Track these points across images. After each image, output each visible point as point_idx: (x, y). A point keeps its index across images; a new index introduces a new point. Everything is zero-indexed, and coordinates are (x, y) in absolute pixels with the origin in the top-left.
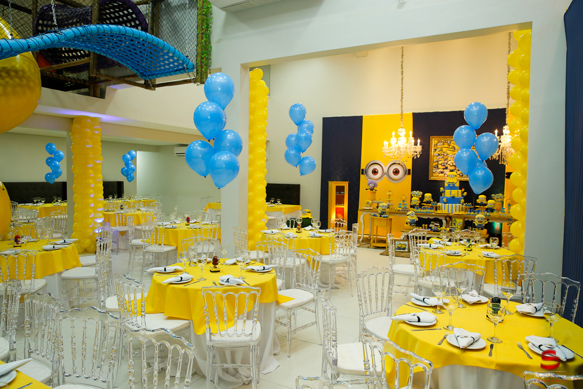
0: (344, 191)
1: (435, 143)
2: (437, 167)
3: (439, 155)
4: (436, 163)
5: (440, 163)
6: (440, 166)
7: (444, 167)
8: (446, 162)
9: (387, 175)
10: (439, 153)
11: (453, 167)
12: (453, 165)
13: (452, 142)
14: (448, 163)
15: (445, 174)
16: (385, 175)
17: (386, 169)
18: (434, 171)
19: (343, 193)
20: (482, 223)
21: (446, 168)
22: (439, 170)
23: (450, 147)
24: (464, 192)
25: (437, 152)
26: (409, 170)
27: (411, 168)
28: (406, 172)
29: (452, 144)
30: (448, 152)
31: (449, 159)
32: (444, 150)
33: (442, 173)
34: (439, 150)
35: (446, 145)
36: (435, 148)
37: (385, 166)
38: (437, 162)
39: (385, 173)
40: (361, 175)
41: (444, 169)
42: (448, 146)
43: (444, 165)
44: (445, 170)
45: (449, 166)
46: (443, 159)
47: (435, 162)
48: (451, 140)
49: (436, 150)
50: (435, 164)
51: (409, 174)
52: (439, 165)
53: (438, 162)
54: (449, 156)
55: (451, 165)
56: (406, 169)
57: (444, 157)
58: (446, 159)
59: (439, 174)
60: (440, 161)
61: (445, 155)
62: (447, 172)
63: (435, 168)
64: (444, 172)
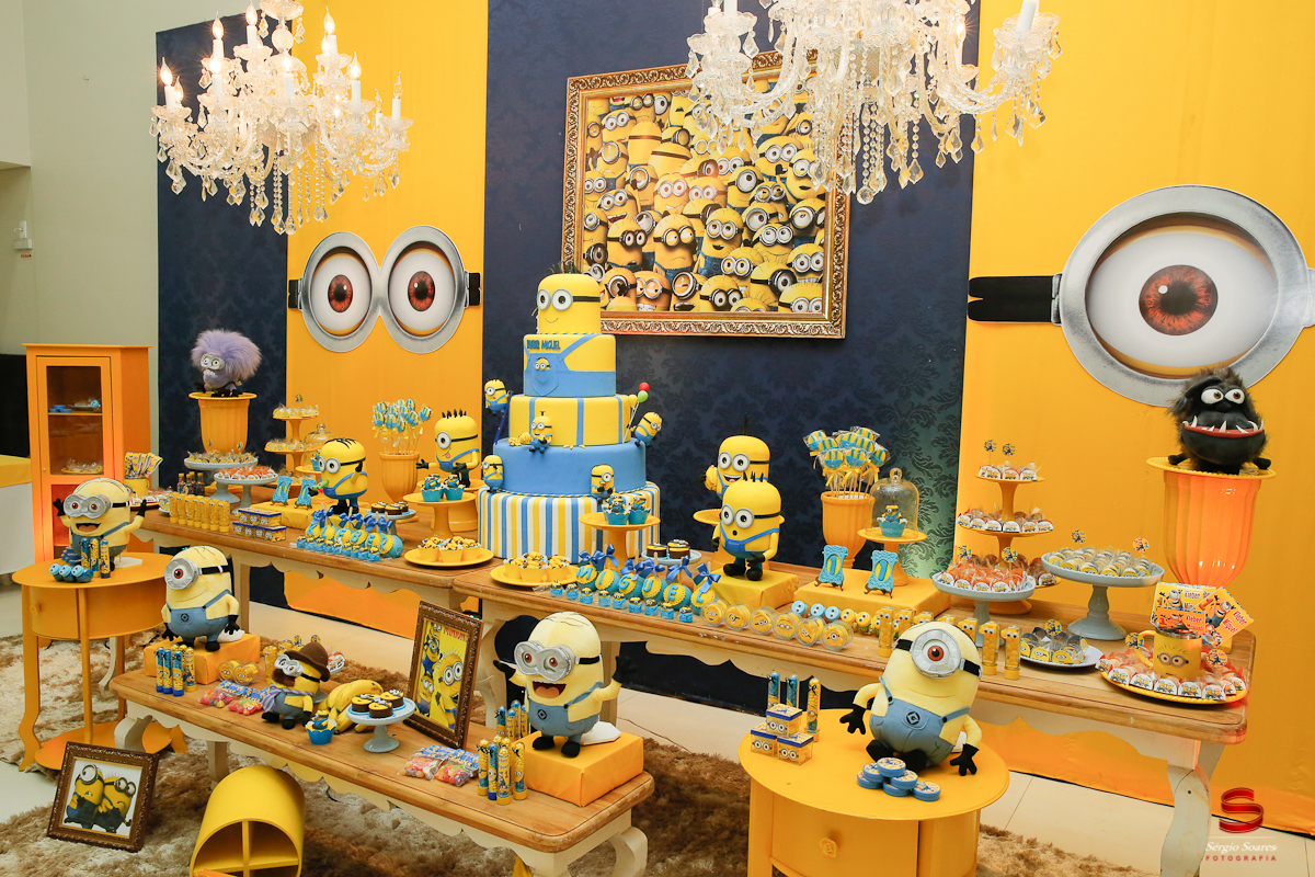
0: (99, 398)
1: (592, 118)
2: (600, 256)
3: (610, 184)
4: (597, 237)
5: (616, 230)
7: (634, 257)
8: (645, 224)
9: (384, 308)
10: (611, 172)
11: (681, 253)
12: (680, 244)
13: (676, 102)
14: (658, 233)
15: (638, 300)
16: (380, 312)
17: (380, 281)
19: (94, 404)
20: (560, 701)
21: (646, 263)
23: (668, 133)
24: (642, 409)
25: (602, 170)
26: (474, 279)
27: (480, 266)
28: (461, 293)
29: (675, 118)
30: (659, 165)
31: (660, 206)
32: (638, 151)
33: (624, 289)
34: (610, 153)
35: (645, 127)
36: (592, 144)
37: (380, 262)
38: (601, 229)
39: (379, 301)
40: (289, 311)
41: (633, 267)
42: (656, 131)
43: (635, 247)
44: (643, 275)
45: (659, 249)
46: (628, 209)
47: (591, 230)
48: (670, 92)
49: (594, 154)
50: (591, 239)
51: (474, 301)
52: (612, 246)
53: (605, 225)
54: (662, 191)
55: (672, 240)
56: (459, 276)
57: (635, 193)
58: (644, 208)
59: (611, 297)
60: (614, 220)
61: (639, 185)
62: (651, 284)
63: (591, 262)
64: (635, 286)
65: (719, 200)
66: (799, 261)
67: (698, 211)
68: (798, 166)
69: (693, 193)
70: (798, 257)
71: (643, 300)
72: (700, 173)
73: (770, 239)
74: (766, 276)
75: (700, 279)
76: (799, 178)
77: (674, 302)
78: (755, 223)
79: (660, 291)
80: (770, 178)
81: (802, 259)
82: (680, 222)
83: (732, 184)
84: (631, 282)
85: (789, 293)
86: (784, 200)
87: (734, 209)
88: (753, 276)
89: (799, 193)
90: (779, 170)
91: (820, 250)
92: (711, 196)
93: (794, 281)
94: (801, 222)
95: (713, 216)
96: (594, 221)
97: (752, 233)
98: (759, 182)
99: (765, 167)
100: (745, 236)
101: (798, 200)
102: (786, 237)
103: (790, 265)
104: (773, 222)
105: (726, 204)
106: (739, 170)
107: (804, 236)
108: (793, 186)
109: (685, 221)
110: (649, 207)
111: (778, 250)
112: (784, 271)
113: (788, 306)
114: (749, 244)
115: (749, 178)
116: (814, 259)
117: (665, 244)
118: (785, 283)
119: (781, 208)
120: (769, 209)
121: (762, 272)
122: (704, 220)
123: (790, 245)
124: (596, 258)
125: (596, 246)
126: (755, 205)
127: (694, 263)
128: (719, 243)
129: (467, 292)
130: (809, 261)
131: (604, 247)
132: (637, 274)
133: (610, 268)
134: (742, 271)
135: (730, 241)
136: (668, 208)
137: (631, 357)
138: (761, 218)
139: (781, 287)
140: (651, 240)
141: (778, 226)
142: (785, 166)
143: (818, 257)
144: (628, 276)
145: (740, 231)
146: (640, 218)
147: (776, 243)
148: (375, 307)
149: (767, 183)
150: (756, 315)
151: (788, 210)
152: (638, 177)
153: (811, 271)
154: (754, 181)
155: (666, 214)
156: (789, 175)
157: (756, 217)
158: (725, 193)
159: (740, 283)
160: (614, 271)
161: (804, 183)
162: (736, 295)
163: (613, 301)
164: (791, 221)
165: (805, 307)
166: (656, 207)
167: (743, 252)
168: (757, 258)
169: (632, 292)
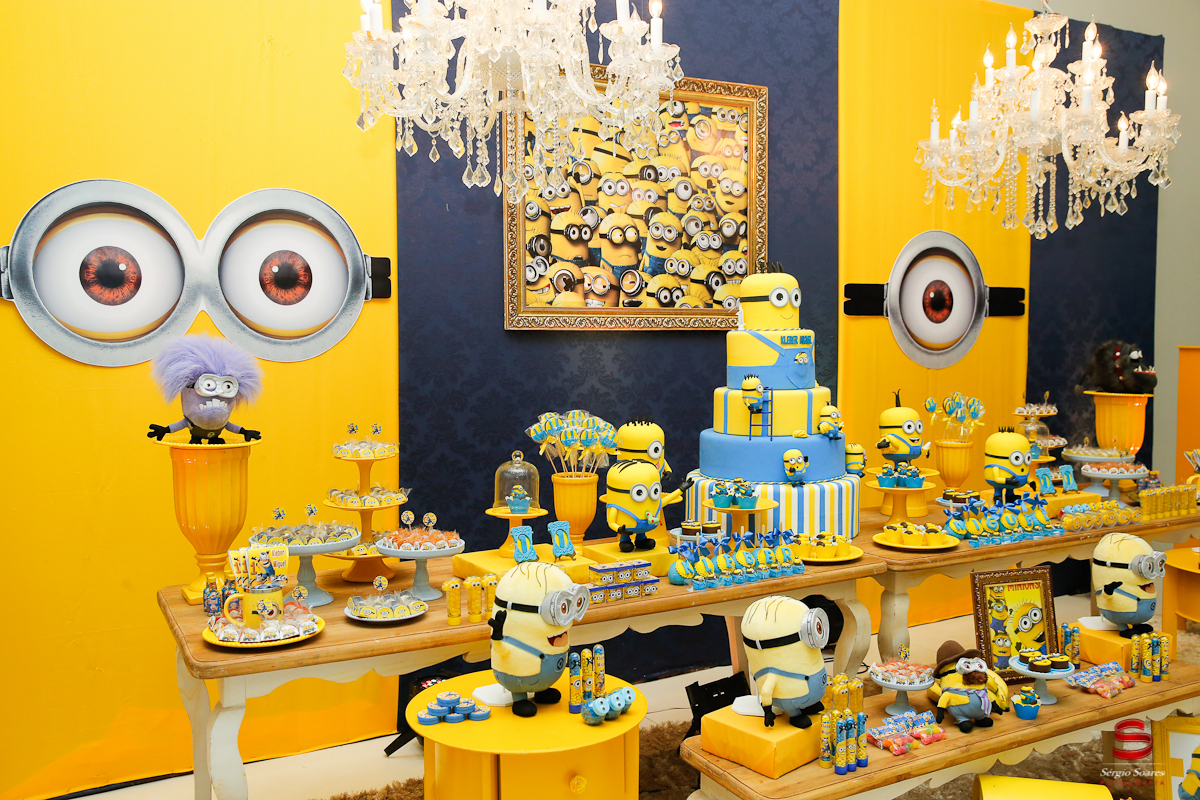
2: (542, 248)
4: (540, 227)
5: (559, 222)
6: (559, 244)
7: (580, 252)
8: (589, 219)
9: (212, 299)
11: (626, 251)
12: (625, 242)
14: (603, 229)
15: (586, 295)
16: (203, 304)
17: (201, 258)
18: (530, 276)
21: (593, 258)
22: (553, 271)
26: (380, 266)
27: (389, 251)
28: (357, 284)
30: (601, 162)
31: (605, 202)
33: (571, 284)
38: (543, 220)
39: (199, 290)
41: (579, 262)
43: (580, 241)
44: (589, 271)
45: (604, 245)
46: (572, 201)
47: (533, 219)
51: (381, 291)
52: (555, 238)
53: (548, 216)
54: (606, 188)
55: (617, 237)
56: (355, 261)
57: (578, 187)
58: (588, 203)
59: (557, 292)
60: (557, 211)
61: (582, 179)
62: (599, 280)
63: (534, 254)
64: (582, 281)
65: (660, 204)
66: (727, 264)
67: (642, 212)
68: (724, 184)
69: (635, 194)
70: (726, 261)
71: (592, 296)
72: (641, 176)
73: (704, 244)
74: (702, 277)
75: (646, 277)
76: (725, 194)
77: (623, 297)
78: (692, 229)
79: (608, 287)
80: (704, 191)
81: (729, 263)
82: (625, 221)
83: (672, 191)
84: (578, 276)
85: (721, 292)
86: (714, 211)
87: (674, 214)
88: (693, 276)
89: (726, 207)
90: (710, 184)
91: (742, 256)
92: (653, 199)
93: (724, 282)
94: (728, 232)
95: (656, 218)
96: (535, 211)
97: (690, 238)
98: (694, 192)
99: (698, 180)
100: (684, 240)
101: (725, 213)
102: (717, 244)
103: (720, 268)
104: (707, 228)
105: (667, 209)
106: (678, 179)
107: (730, 244)
108: (721, 201)
109: (629, 221)
110: (594, 203)
111: (711, 254)
112: (717, 273)
113: (720, 303)
114: (688, 247)
115: (686, 188)
116: (739, 264)
117: (611, 241)
118: (717, 283)
119: (712, 218)
120: (703, 217)
121: (699, 273)
122: (647, 222)
123: (720, 250)
124: (539, 250)
125: (539, 237)
126: (691, 213)
127: (639, 262)
128: (662, 244)
129: (369, 281)
130: (735, 266)
131: (547, 239)
132: (585, 269)
133: (554, 261)
134: (683, 271)
135: (671, 243)
136: (612, 206)
137: (581, 354)
138: (697, 225)
139: (714, 286)
140: (596, 236)
141: (710, 233)
142: (714, 183)
143: (741, 262)
144: (575, 271)
145: (680, 235)
146: (585, 213)
147: (710, 248)
148: (193, 297)
149: (700, 194)
150: (695, 311)
151: (718, 220)
152: (581, 170)
153: (736, 273)
154: (689, 191)
155: (610, 211)
156: (717, 190)
157: (693, 224)
158: (665, 198)
159: (682, 282)
160: (559, 265)
161: (729, 198)
162: (678, 293)
163: (559, 296)
164: (719, 230)
165: (733, 304)
166: (600, 203)
167: (682, 254)
168: (695, 260)
169: (579, 287)
